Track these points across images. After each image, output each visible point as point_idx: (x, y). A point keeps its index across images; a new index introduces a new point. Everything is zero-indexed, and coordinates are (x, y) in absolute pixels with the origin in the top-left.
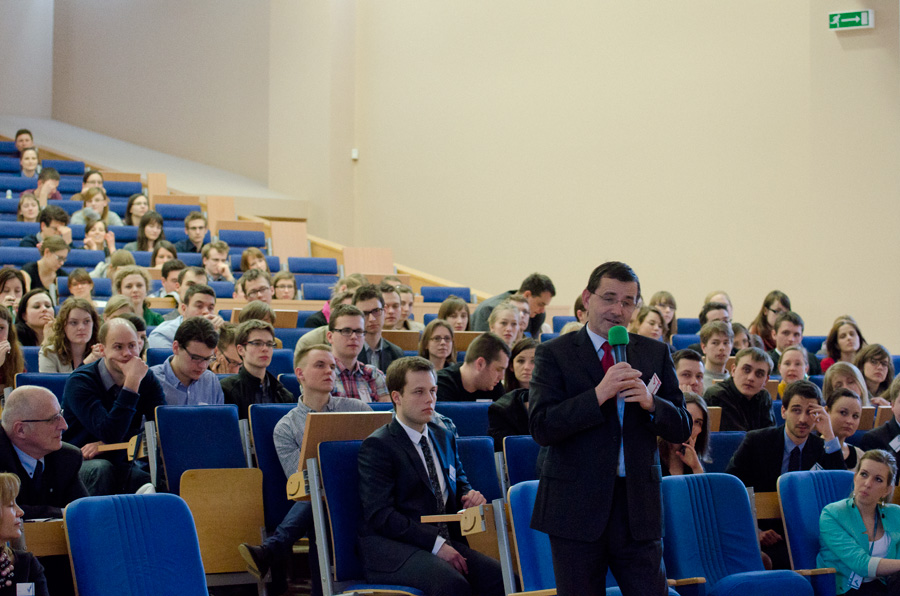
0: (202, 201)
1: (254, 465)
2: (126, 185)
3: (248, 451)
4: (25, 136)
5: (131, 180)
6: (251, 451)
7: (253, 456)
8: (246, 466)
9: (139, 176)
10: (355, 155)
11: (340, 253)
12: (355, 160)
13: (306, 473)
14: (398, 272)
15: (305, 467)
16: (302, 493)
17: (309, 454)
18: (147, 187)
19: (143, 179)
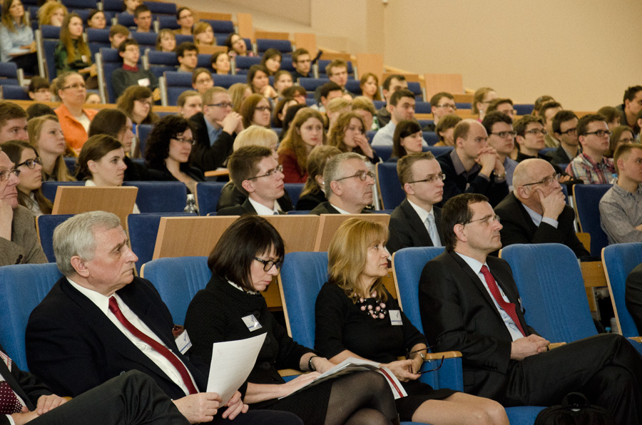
0: (291, 39)
9: (230, 16)
12: (385, 4)
18: (238, 25)
19: (234, 20)
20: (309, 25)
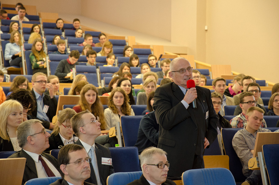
0: (151, 48)
1: (224, 154)
2: (120, 41)
3: (222, 148)
4: (77, 22)
5: (121, 39)
6: (223, 148)
7: (223, 150)
8: (220, 154)
9: (124, 37)
10: (206, 28)
11: (210, 68)
12: (206, 30)
13: (257, 158)
14: (233, 74)
15: (256, 155)
16: (256, 167)
17: (259, 150)
18: (128, 42)
19: (126, 39)
20: (170, 41)
